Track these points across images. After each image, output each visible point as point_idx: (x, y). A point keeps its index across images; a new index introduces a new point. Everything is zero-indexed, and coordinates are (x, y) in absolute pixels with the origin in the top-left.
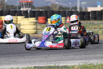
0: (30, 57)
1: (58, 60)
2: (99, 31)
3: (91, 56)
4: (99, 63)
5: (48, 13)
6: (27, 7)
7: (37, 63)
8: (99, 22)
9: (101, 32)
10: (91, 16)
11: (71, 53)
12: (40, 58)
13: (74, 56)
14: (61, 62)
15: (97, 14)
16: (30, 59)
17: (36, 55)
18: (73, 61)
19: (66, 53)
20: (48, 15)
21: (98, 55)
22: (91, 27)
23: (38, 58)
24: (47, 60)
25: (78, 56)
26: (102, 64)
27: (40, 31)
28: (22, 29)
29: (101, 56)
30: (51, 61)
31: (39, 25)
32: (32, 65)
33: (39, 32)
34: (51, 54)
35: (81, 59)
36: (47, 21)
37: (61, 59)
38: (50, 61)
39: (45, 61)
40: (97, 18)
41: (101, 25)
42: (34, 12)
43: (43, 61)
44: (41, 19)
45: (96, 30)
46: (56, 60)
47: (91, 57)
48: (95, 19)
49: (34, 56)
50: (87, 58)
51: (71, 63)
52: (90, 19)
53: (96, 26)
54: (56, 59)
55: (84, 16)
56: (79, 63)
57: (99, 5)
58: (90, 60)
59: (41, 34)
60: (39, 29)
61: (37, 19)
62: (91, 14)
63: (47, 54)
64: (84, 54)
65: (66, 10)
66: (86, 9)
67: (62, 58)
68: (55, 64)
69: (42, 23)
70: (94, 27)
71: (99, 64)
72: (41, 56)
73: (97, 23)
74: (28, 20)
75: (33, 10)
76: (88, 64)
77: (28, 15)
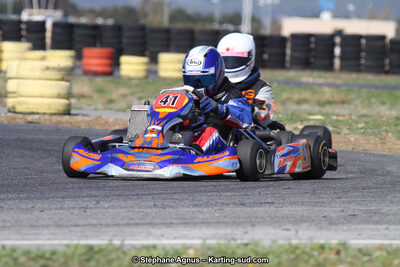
0: (23, 206)
1: (128, 225)
2: (313, 114)
3: (260, 210)
4: (281, 242)
5: (126, 34)
6: (46, 8)
7: (45, 231)
8: (319, 77)
9: (320, 117)
10: (288, 51)
11: (185, 196)
12: (61, 211)
14: (135, 230)
15: (313, 46)
16: (22, 216)
17: (48, 199)
18: (186, 231)
19: (164, 196)
20: (125, 41)
21: (286, 210)
22: (284, 95)
23: (52, 211)
24: (85, 222)
26: (290, 245)
28: (14, 93)
29: (300, 213)
30: (101, 225)
31: (86, 79)
32: (24, 239)
33: (80, 109)
34: (106, 196)
36: (117, 64)
37: (142, 218)
38: (95, 225)
39: (77, 225)
40: (312, 60)
41: (326, 89)
42: (71, 27)
43: (67, 226)
44: (95, 57)
45: (305, 107)
46: (121, 222)
47: (257, 217)
48: (306, 64)
49: (39, 205)
50: (242, 220)
51: (175, 238)
52: (288, 65)
53: (306, 95)
54: (122, 219)
55: (263, 53)
56: (204, 239)
57: (328, 10)
58: (249, 228)
59: (84, 115)
60: (82, 96)
61: (79, 57)
62: (289, 45)
63: (91, 196)
64: (234, 204)
65: (198, 27)
66: (277, 25)
67: (147, 214)
68: (111, 240)
69: (96, 74)
70: (296, 96)
71: (281, 246)
72: (68, 203)
73: (311, 80)
74: (43, 59)
75: (72, 20)
76: (239, 242)
77: (44, 38)
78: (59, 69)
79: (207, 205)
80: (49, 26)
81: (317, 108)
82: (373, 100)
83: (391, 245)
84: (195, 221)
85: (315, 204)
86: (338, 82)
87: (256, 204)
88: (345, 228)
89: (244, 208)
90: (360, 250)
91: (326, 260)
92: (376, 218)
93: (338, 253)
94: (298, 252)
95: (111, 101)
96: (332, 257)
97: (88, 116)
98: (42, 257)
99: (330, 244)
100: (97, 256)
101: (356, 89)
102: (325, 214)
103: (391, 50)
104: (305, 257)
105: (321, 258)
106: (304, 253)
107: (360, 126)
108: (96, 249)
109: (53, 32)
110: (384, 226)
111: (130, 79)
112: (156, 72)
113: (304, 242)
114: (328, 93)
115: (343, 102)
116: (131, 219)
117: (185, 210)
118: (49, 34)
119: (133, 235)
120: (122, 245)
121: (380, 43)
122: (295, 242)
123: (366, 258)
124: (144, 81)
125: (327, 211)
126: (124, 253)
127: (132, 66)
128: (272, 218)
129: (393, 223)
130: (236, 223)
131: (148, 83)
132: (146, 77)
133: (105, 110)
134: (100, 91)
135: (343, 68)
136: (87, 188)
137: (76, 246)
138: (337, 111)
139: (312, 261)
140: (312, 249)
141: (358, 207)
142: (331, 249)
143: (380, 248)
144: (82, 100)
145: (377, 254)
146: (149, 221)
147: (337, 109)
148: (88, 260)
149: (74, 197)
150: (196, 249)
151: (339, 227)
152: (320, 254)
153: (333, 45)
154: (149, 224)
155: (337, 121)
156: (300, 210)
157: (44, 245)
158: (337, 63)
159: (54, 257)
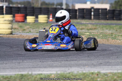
2: (86, 33)
3: (73, 62)
4: (80, 72)
5: (28, 9)
6: (3, 2)
8: (87, 21)
9: (88, 34)
10: (77, 14)
11: (49, 58)
12: (12, 64)
13: (52, 62)
14: (36, 69)
15: (85, 12)
17: (7, 60)
18: (51, 69)
19: (43, 58)
20: (28, 12)
21: (80, 62)
23: (9, 64)
24: (20, 67)
25: (57, 62)
26: (83, 73)
27: (17, 30)
29: (85, 63)
30: (25, 68)
31: (16, 23)
32: (1, 73)
33: (15, 32)
34: (25, 59)
35: (60, 66)
36: (26, 19)
37: (37, 66)
38: (23, 68)
39: (17, 68)
40: (85, 16)
41: (89, 25)
42: (11, 8)
43: (14, 68)
44: (19, 17)
45: (83, 31)
47: (72, 65)
48: (83, 17)
49: (5, 62)
50: (68, 65)
51: (47, 71)
52: (77, 18)
53: (83, 27)
54: (31, 66)
56: (57, 71)
57: (89, 1)
58: (70, 68)
59: (17, 34)
60: (15, 29)
61: (14, 17)
62: (78, 12)
63: (21, 59)
64: (64, 60)
65: (50, 7)
66: (73, 6)
67: (38, 64)
68: (28, 72)
69: (19, 22)
70: (81, 27)
72: (14, 61)
73: (85, 22)
74: (3, 17)
75: (11, 5)
76: (67, 72)
77: (3, 11)
78: (9, 21)
79: (56, 61)
80: (4, 7)
81: (87, 31)
82: (104, 28)
83: (113, 72)
84: (53, 66)
85: (89, 60)
86: (93, 23)
87: (71, 60)
88: (99, 67)
89: (68, 62)
90: (104, 74)
91: (94, 77)
92: (108, 64)
93: (98, 75)
94: (85, 75)
95: (24, 30)
96: (96, 76)
97: (18, 34)
98: (7, 78)
99: (95, 72)
100: (24, 77)
101: (99, 25)
102: (92, 63)
103: (109, 13)
104: (88, 76)
105: (92, 77)
106: (87, 75)
107: (101, 36)
108: (24, 75)
109: (6, 9)
110: (111, 66)
111: (30, 23)
112: (38, 21)
113: (87, 72)
114: (90, 26)
115: (95, 29)
116: (33, 66)
117: (50, 63)
118: (4, 10)
119: (35, 71)
120: (32, 74)
121: (105, 11)
122: (84, 72)
123: (106, 76)
124: (34, 23)
125: (93, 62)
126: (32, 76)
127: (30, 19)
128: (77, 65)
129: (113, 66)
130: (66, 66)
131: (35, 24)
132: (35, 22)
133: (22, 32)
134: (21, 27)
135: (94, 19)
136: (19, 57)
137: (18, 75)
138: (93, 32)
139: (90, 78)
140: (90, 74)
141: (102, 61)
142: (95, 74)
143: (110, 73)
144: (15, 30)
145: (109, 75)
146: (39, 66)
147: (93, 31)
148: (21, 79)
149: (16, 59)
150: (54, 75)
151: (97, 67)
152: (92, 75)
153: (91, 12)
154: (39, 67)
155: (94, 35)
156: (84, 62)
157: (8, 74)
158: (92, 17)
159: (11, 78)
